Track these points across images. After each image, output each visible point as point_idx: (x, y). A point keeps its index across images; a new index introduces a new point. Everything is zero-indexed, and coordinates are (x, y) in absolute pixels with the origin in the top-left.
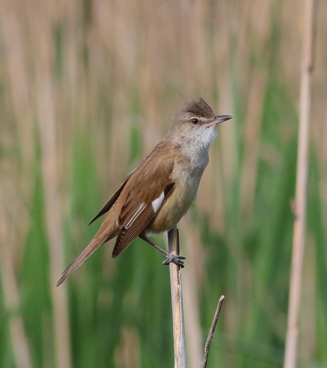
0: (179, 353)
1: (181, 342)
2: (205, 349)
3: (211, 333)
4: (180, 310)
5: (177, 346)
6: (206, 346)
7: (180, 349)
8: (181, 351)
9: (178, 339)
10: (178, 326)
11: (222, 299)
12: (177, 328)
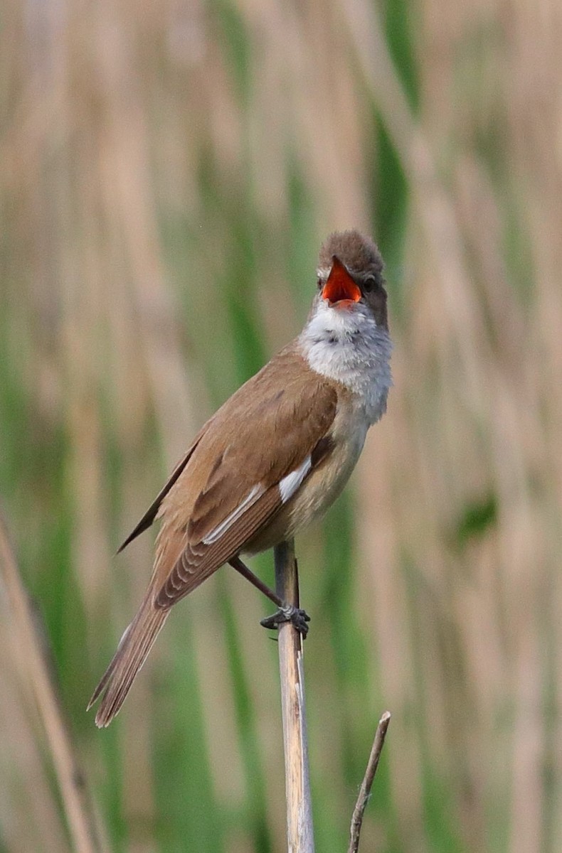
0: (298, 836)
1: (302, 810)
2: (352, 827)
3: (364, 792)
4: (299, 738)
5: (293, 819)
6: (353, 821)
7: (300, 826)
8: (301, 831)
9: (296, 803)
10: (295, 775)
11: (385, 719)
12: (293, 781)
